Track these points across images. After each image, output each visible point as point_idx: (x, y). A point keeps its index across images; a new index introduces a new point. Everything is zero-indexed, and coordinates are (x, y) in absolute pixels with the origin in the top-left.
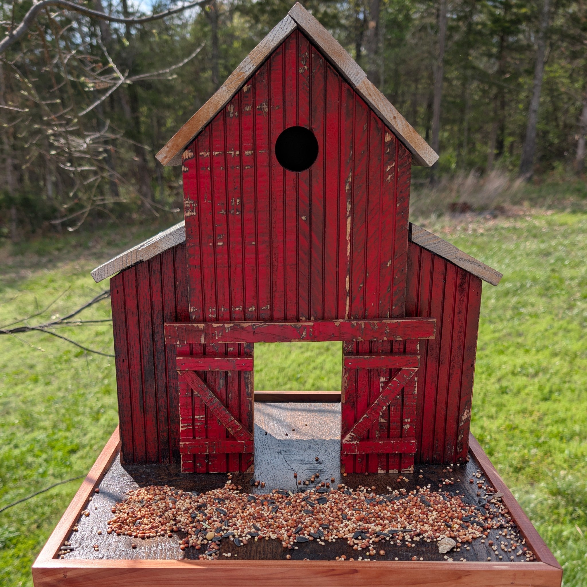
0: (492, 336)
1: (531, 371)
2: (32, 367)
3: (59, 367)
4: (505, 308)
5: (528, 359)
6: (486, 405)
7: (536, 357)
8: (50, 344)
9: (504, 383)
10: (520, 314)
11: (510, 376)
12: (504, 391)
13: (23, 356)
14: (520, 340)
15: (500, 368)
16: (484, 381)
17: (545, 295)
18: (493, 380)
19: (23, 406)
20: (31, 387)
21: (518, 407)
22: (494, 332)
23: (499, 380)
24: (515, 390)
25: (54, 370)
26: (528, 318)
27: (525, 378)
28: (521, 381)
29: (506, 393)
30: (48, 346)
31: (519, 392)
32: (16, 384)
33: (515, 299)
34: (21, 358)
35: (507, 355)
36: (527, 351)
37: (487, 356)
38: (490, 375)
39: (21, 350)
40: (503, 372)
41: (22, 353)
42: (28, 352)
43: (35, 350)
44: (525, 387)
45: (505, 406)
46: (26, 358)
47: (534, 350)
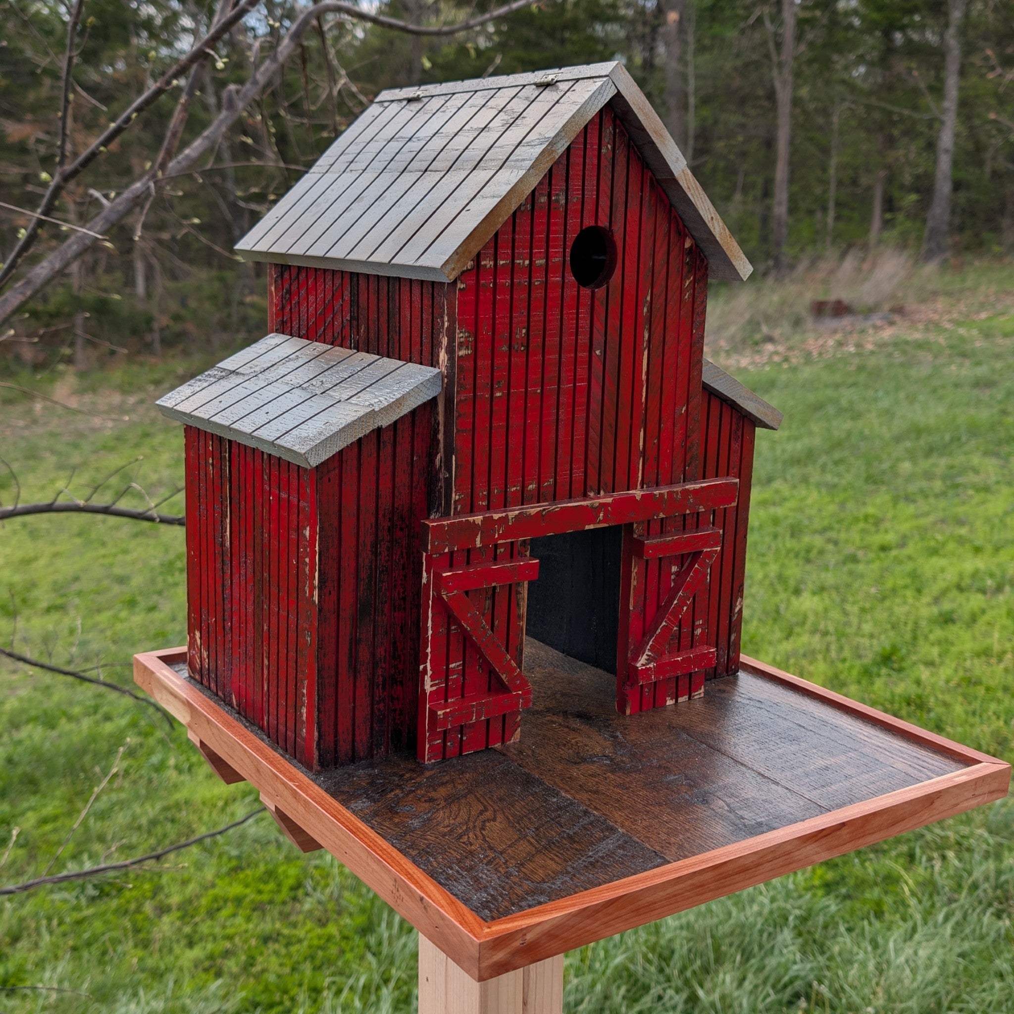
0: (914, 523)
1: (989, 582)
2: (122, 580)
3: (170, 580)
4: (928, 476)
5: (980, 563)
6: (921, 642)
7: (995, 560)
8: (152, 542)
9: (946, 606)
10: (957, 486)
11: (955, 593)
12: (947, 619)
13: (107, 561)
14: (963, 531)
15: (935, 578)
16: (910, 600)
17: (997, 455)
18: (926, 599)
19: (113, 648)
20: (123, 614)
21: (977, 647)
22: (916, 517)
23: (936, 600)
24: (967, 617)
25: (160, 585)
26: (971, 492)
27: (980, 597)
28: (976, 601)
29: (953, 621)
30: (148, 545)
31: (974, 619)
32: (99, 611)
33: (943, 462)
34: (102, 565)
35: (944, 556)
36: (978, 550)
37: (910, 558)
38: (919, 591)
39: (102, 551)
40: (940, 585)
41: (104, 556)
42: (115, 555)
43: (125, 552)
44: (983, 612)
45: (952, 644)
46: (111, 565)
47: (989, 548)
